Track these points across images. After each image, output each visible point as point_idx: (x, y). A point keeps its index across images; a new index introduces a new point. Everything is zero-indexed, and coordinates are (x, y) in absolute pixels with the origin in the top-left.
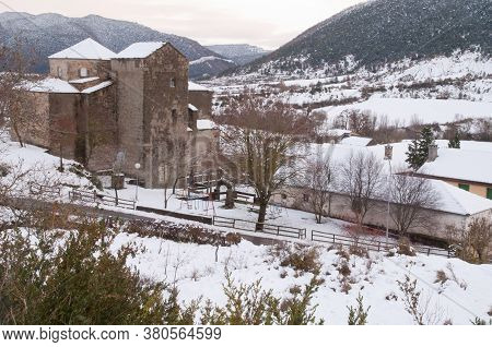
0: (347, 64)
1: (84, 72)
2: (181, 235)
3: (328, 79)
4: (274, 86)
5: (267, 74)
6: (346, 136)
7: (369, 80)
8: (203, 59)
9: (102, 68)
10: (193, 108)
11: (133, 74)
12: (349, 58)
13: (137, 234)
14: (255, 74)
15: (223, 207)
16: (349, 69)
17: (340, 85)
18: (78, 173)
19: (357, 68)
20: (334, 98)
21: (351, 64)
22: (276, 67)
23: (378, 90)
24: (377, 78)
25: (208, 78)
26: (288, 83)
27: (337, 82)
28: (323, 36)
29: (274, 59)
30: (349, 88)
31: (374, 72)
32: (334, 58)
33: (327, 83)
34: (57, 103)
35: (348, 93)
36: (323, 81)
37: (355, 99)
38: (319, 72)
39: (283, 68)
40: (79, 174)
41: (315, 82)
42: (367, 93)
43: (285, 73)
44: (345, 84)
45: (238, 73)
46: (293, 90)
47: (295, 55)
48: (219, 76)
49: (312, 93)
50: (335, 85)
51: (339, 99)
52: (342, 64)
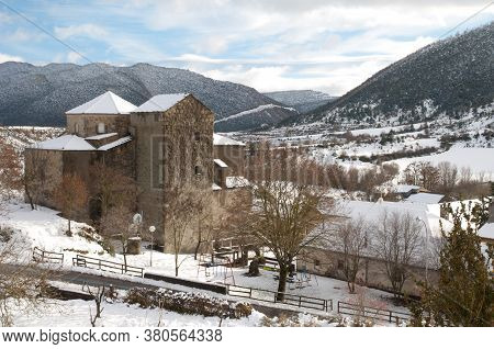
0: (424, 110)
1: (101, 128)
2: (187, 306)
3: (402, 127)
4: (339, 136)
5: (332, 123)
6: (413, 192)
7: (451, 127)
8: (261, 107)
9: (121, 123)
10: (223, 164)
11: (152, 129)
12: (427, 103)
13: (138, 304)
14: (318, 124)
15: (246, 274)
16: (427, 115)
17: (415, 134)
18: (87, 237)
19: (436, 114)
20: (408, 149)
21: (429, 109)
22: (342, 115)
23: (460, 139)
24: (460, 125)
25: (266, 129)
26: (355, 133)
27: (413, 130)
28: (397, 79)
29: (340, 106)
30: (426, 137)
31: (457, 118)
32: (410, 104)
33: (401, 132)
34: (71, 161)
35: (425, 143)
36: (396, 129)
37: (433, 150)
38: (392, 119)
39: (350, 116)
40: (89, 238)
41: (387, 130)
42: (447, 143)
43: (352, 121)
44: (422, 132)
45: (299, 123)
46: (360, 140)
47: (364, 101)
48: (278, 126)
49: (383, 143)
50: (410, 134)
51: (414, 150)
52: (419, 110)
